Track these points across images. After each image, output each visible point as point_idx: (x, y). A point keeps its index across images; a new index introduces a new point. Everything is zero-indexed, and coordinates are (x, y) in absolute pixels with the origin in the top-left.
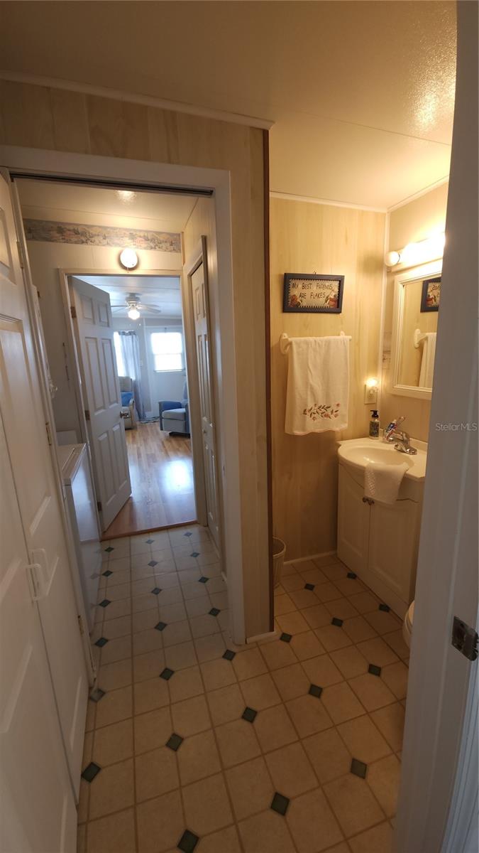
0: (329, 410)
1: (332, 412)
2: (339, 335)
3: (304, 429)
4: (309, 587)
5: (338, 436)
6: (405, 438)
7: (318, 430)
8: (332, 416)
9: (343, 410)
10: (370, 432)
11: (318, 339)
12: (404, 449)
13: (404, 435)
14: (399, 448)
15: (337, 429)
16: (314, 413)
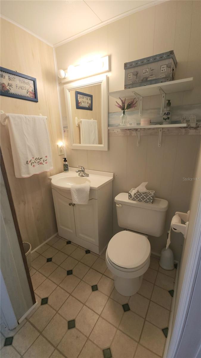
0: (42, 160)
1: (44, 161)
2: (39, 115)
3: (29, 174)
4: (49, 260)
5: (48, 174)
6: (83, 169)
7: (37, 173)
8: (44, 163)
9: (50, 159)
10: (64, 169)
11: (27, 116)
12: (83, 175)
13: (82, 168)
14: (81, 175)
15: (48, 170)
16: (33, 163)
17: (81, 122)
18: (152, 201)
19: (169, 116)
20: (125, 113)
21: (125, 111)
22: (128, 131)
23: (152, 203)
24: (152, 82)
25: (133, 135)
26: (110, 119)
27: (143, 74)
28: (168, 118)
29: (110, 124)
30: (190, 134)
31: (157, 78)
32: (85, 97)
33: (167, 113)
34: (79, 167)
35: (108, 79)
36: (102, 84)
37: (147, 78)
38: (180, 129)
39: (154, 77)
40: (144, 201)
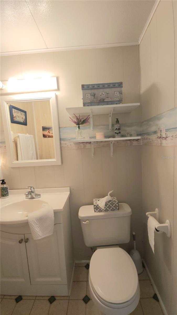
6: (33, 190)
10: (2, 194)
13: (32, 188)
17: (18, 137)
18: (117, 208)
19: (120, 131)
20: (80, 128)
21: (80, 125)
22: (82, 145)
23: (119, 210)
24: (108, 103)
25: (87, 147)
26: (61, 133)
27: (100, 96)
28: (120, 133)
29: (61, 138)
30: (133, 145)
31: (112, 100)
32: (19, 112)
33: (119, 128)
34: (28, 188)
35: (57, 96)
36: (51, 100)
37: (104, 99)
38: (126, 141)
39: (110, 99)
40: (111, 210)
